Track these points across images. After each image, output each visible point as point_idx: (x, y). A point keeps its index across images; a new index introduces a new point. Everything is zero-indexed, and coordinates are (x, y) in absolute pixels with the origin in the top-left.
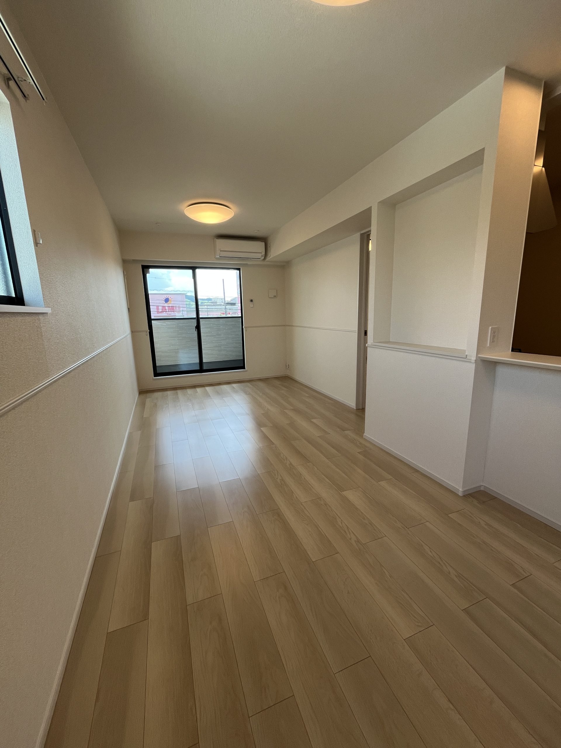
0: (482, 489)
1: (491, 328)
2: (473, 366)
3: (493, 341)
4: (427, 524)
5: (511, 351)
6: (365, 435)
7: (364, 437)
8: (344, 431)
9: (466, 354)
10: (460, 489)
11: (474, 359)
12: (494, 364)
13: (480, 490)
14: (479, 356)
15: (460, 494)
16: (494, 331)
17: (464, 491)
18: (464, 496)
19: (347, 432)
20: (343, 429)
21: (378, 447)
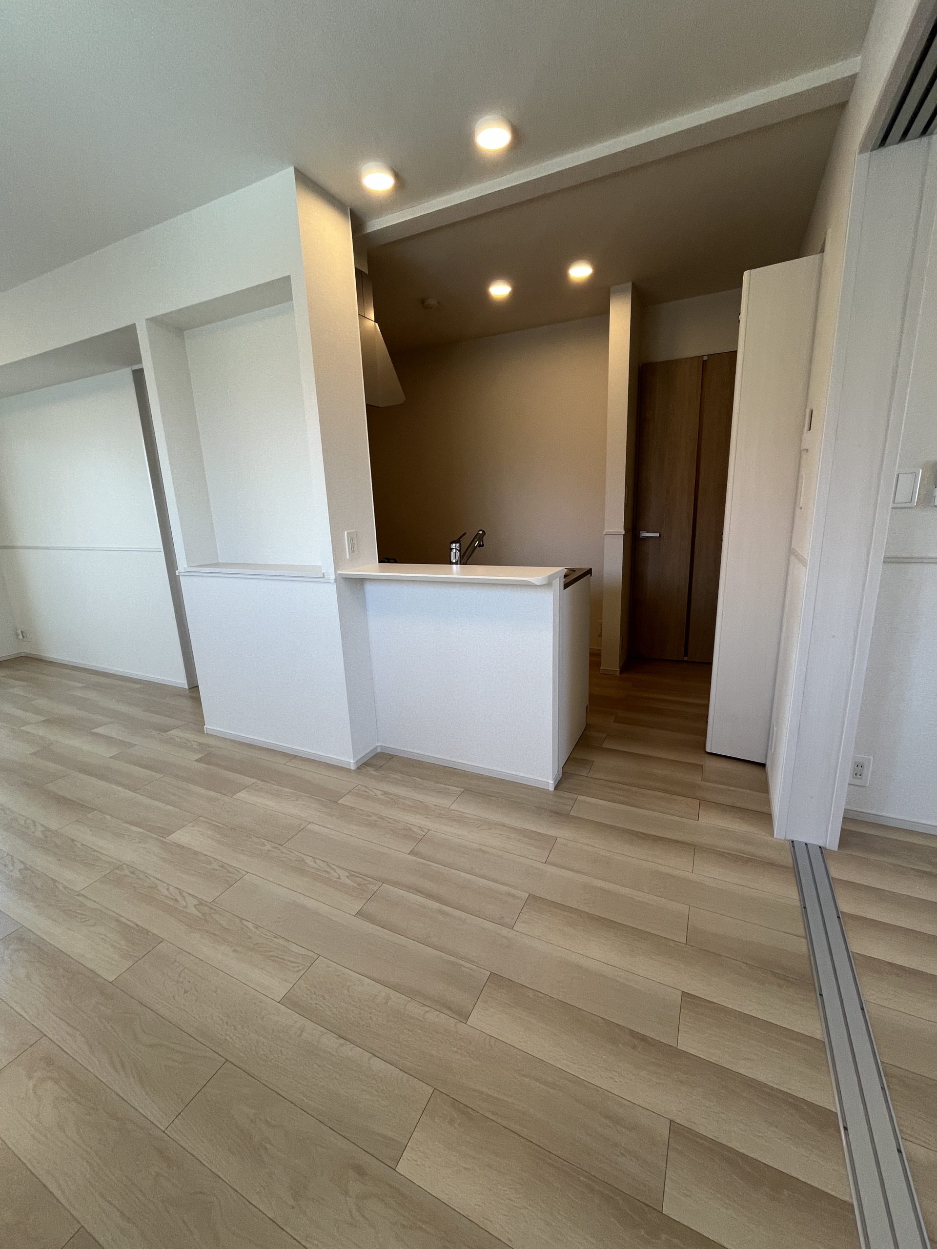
0: (379, 750)
1: (347, 533)
2: (334, 588)
3: (352, 550)
4: (310, 827)
5: (378, 562)
6: (206, 728)
7: (205, 732)
8: (166, 731)
9: (323, 572)
10: (350, 760)
11: (333, 577)
12: (358, 583)
13: (378, 753)
14: (339, 572)
15: (353, 767)
16: (351, 539)
17: (356, 762)
18: (358, 768)
19: (174, 732)
20: (164, 729)
21: (232, 741)
